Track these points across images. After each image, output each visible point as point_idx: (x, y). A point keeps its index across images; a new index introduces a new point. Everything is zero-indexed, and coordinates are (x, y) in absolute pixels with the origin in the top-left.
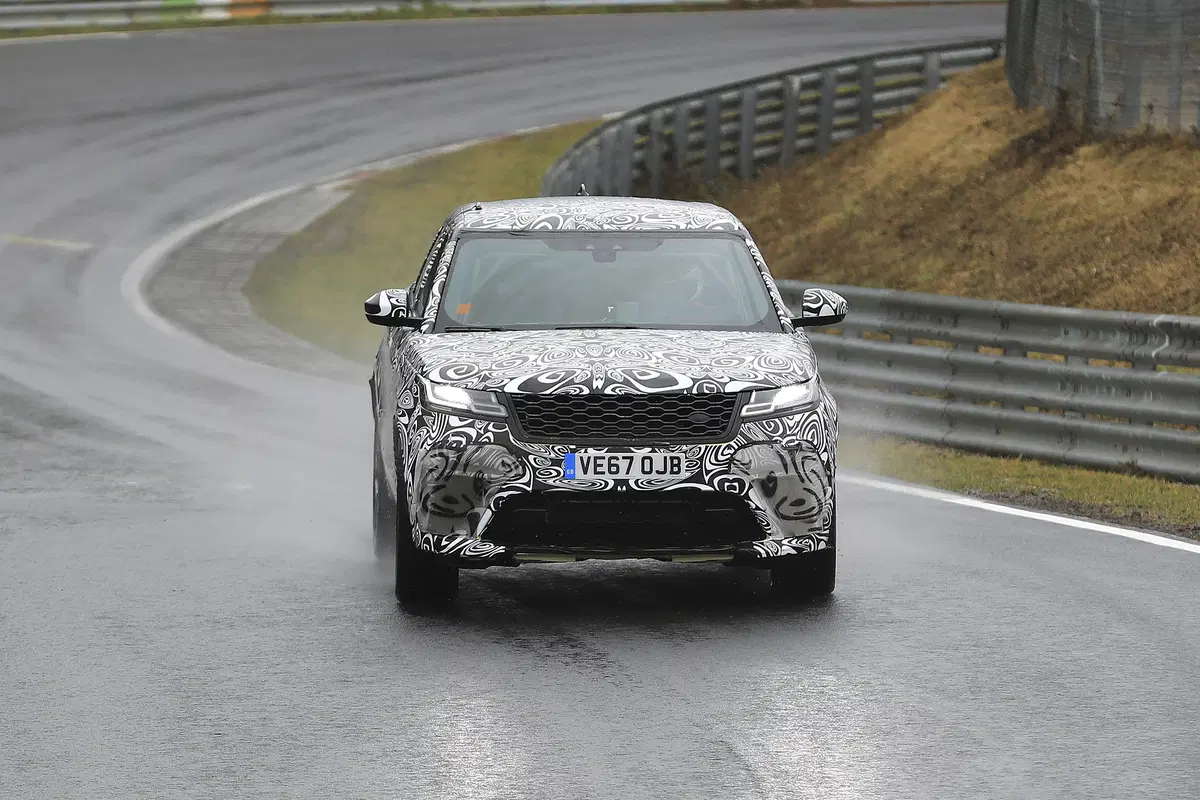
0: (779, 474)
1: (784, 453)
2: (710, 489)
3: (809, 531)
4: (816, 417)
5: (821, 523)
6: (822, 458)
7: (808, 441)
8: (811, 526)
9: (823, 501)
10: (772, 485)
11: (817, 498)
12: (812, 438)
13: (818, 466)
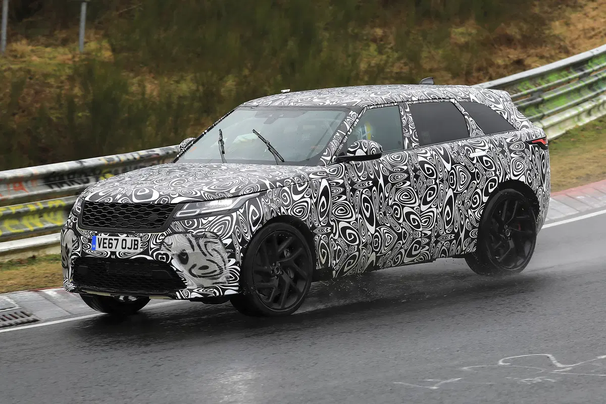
0: (189, 251)
1: (193, 240)
2: (152, 259)
3: (213, 284)
4: (229, 218)
5: (225, 279)
6: (224, 242)
7: (213, 233)
8: (215, 281)
9: (223, 267)
10: (185, 257)
11: (218, 265)
12: (219, 230)
13: (219, 247)
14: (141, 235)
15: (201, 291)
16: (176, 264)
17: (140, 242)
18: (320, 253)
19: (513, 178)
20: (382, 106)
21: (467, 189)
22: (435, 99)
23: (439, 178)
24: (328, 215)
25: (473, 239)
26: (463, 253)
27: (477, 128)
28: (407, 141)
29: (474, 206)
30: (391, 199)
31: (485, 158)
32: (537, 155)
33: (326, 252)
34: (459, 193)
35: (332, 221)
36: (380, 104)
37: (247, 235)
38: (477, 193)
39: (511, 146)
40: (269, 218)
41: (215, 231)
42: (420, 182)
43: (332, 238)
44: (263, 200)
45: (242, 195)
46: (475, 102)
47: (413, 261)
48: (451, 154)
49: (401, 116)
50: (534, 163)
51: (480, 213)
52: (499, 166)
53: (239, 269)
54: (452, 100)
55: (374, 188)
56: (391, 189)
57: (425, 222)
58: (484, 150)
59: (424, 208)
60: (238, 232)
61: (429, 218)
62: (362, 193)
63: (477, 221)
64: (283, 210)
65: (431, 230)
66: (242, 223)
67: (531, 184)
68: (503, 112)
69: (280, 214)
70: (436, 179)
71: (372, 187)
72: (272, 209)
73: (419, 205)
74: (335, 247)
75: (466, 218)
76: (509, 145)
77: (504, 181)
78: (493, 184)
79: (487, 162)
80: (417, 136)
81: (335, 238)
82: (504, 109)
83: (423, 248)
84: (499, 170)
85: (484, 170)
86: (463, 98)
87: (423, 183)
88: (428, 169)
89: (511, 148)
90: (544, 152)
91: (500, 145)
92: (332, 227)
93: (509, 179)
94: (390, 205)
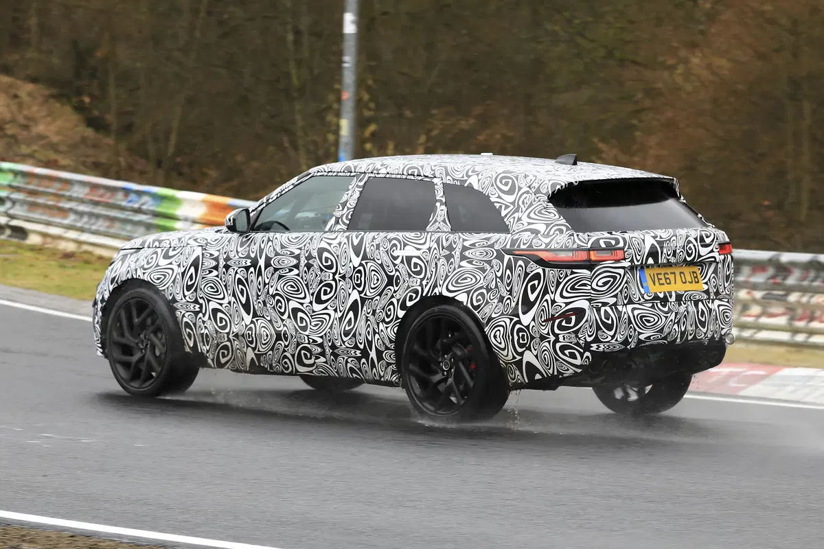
18: (185, 333)
19: (445, 293)
20: (335, 174)
21: (380, 295)
22: (411, 175)
23: (340, 274)
24: (196, 290)
25: (388, 364)
26: (382, 379)
27: (444, 221)
28: (333, 221)
29: (387, 320)
30: (272, 287)
31: (414, 260)
32: (519, 271)
33: (192, 333)
34: (369, 299)
35: (200, 298)
36: (335, 172)
38: (392, 303)
39: (468, 251)
40: (124, 279)
42: (312, 274)
43: (200, 318)
46: (470, 187)
48: (367, 245)
49: (348, 190)
51: (393, 331)
52: (431, 275)
54: (434, 180)
55: (252, 269)
56: (273, 274)
57: (316, 325)
58: (419, 249)
59: (317, 307)
61: (323, 322)
62: (236, 273)
63: (391, 341)
64: (139, 272)
65: (322, 337)
68: (506, 205)
69: (135, 277)
70: (334, 274)
72: (129, 269)
73: (311, 303)
74: (202, 329)
75: (375, 333)
76: (465, 249)
77: (429, 295)
78: (414, 295)
79: (416, 265)
80: (350, 217)
81: (204, 319)
82: (513, 203)
83: (317, 358)
84: (428, 279)
85: (407, 276)
86: (454, 180)
87: (317, 275)
88: (327, 259)
89: (466, 253)
90: (540, 270)
91: (450, 248)
92: (201, 305)
93: (438, 294)
94: (271, 294)
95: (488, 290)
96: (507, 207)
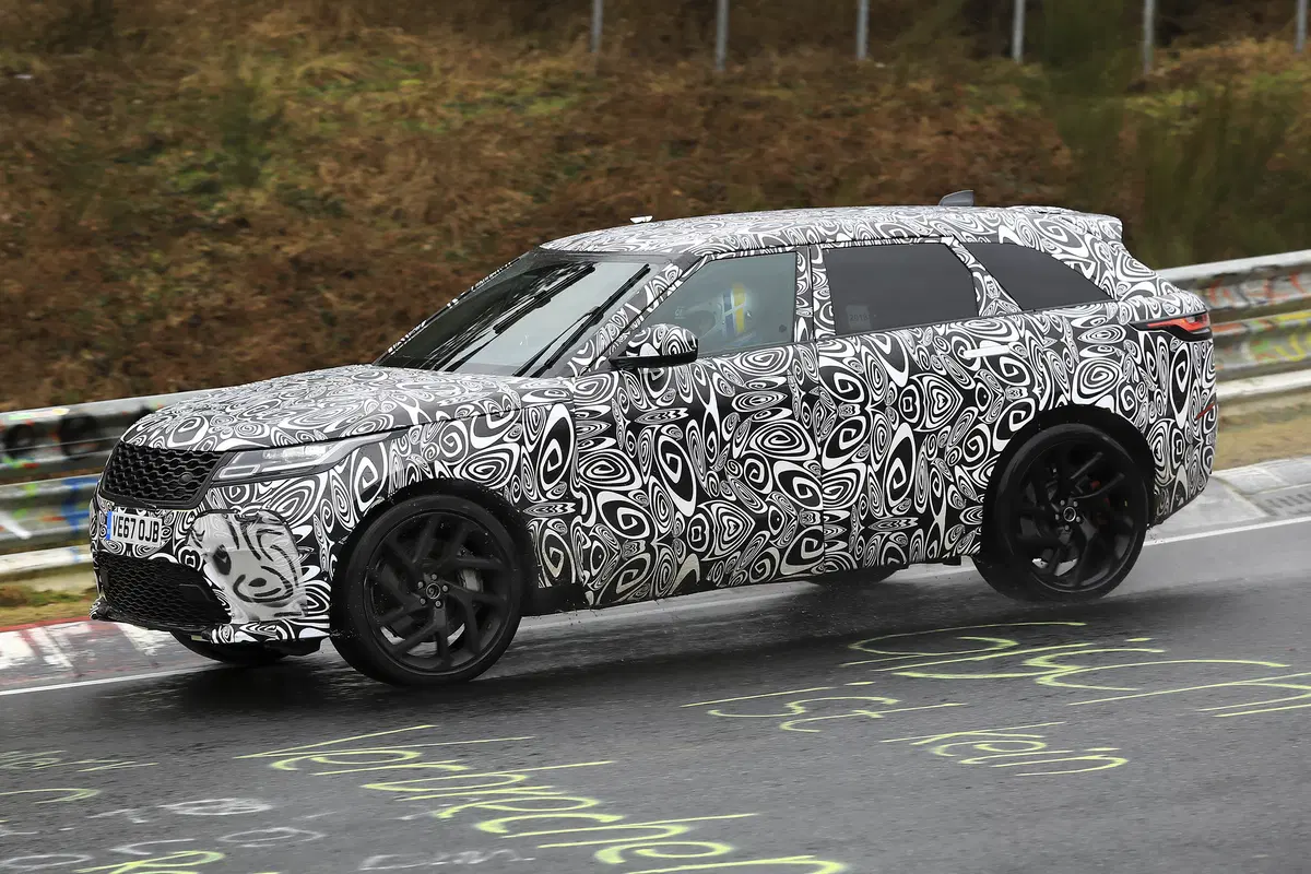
0: (230, 548)
1: (236, 525)
2: (175, 561)
3: (277, 615)
4: (311, 483)
5: (298, 608)
6: (295, 532)
7: (274, 513)
8: (278, 610)
9: (293, 583)
10: (225, 560)
11: (282, 578)
12: (287, 509)
13: (285, 541)
14: (164, 512)
15: (253, 629)
16: (211, 574)
17: (161, 527)
18: (545, 556)
19: (1078, 400)
20: (752, 253)
21: (952, 423)
22: (898, 238)
23: (874, 402)
25: (969, 529)
26: (948, 555)
27: (1002, 297)
28: (802, 325)
29: (969, 459)
30: (737, 445)
31: (1003, 361)
32: (1161, 352)
33: (561, 552)
34: (930, 433)
35: (577, 490)
36: (748, 250)
37: (347, 518)
38: (979, 433)
39: (1086, 333)
40: (403, 484)
41: (280, 510)
42: (819, 411)
43: (578, 524)
44: (394, 446)
45: (346, 437)
46: (1008, 243)
47: (808, 571)
48: (911, 351)
49: (798, 274)
50: (1150, 369)
51: (985, 475)
52: (1043, 377)
53: (329, 588)
54: (943, 240)
55: (693, 423)
56: (738, 424)
57: (833, 492)
58: (1006, 343)
59: (828, 463)
60: (327, 513)
61: (846, 485)
62: (659, 433)
63: (978, 490)
64: (438, 467)
65: (849, 509)
66: (337, 493)
67: (1129, 414)
68: (1084, 263)
69: (431, 477)
70: (863, 405)
71: (686, 420)
72: (410, 465)
73: (819, 458)
74: (585, 542)
75: (948, 483)
76: (1077, 332)
77: (1051, 407)
78: (1023, 413)
79: (1009, 368)
80: (832, 315)
81: (587, 524)
82: (1090, 257)
83: (831, 545)
84: (1040, 385)
85: (999, 385)
86: (977, 236)
87: (829, 412)
88: (844, 384)
89: (1083, 338)
90: (1184, 347)
91: (1053, 333)
92: (579, 503)
93: (1066, 404)
94: (735, 457)
95: (1134, 385)
96: (1087, 266)
